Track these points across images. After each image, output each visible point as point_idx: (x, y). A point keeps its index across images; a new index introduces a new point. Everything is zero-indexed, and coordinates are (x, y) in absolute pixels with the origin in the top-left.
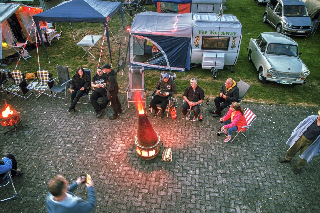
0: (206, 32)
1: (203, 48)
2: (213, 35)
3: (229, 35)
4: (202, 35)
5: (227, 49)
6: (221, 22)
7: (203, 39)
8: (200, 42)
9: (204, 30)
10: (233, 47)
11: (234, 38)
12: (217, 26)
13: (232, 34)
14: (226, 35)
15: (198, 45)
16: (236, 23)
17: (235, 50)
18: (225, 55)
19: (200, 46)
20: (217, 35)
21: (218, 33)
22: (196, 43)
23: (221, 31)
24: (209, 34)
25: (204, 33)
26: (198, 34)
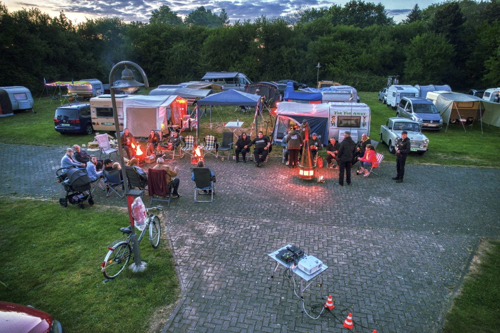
0: (341, 113)
1: (338, 126)
2: (346, 115)
3: (360, 115)
4: (337, 115)
5: (359, 127)
6: (352, 106)
7: (338, 118)
8: (336, 121)
9: (339, 112)
10: (364, 125)
11: (364, 118)
12: (350, 108)
13: (362, 114)
14: (357, 115)
15: (334, 123)
16: (365, 106)
17: (366, 128)
18: (358, 131)
19: (336, 125)
20: (350, 115)
21: (351, 113)
22: (333, 122)
23: (353, 112)
24: (343, 114)
25: (338, 113)
26: (334, 115)
